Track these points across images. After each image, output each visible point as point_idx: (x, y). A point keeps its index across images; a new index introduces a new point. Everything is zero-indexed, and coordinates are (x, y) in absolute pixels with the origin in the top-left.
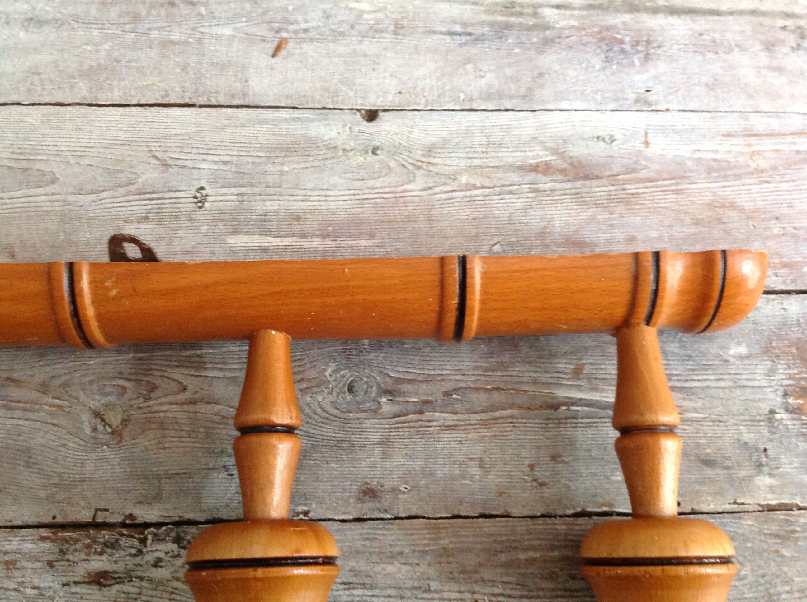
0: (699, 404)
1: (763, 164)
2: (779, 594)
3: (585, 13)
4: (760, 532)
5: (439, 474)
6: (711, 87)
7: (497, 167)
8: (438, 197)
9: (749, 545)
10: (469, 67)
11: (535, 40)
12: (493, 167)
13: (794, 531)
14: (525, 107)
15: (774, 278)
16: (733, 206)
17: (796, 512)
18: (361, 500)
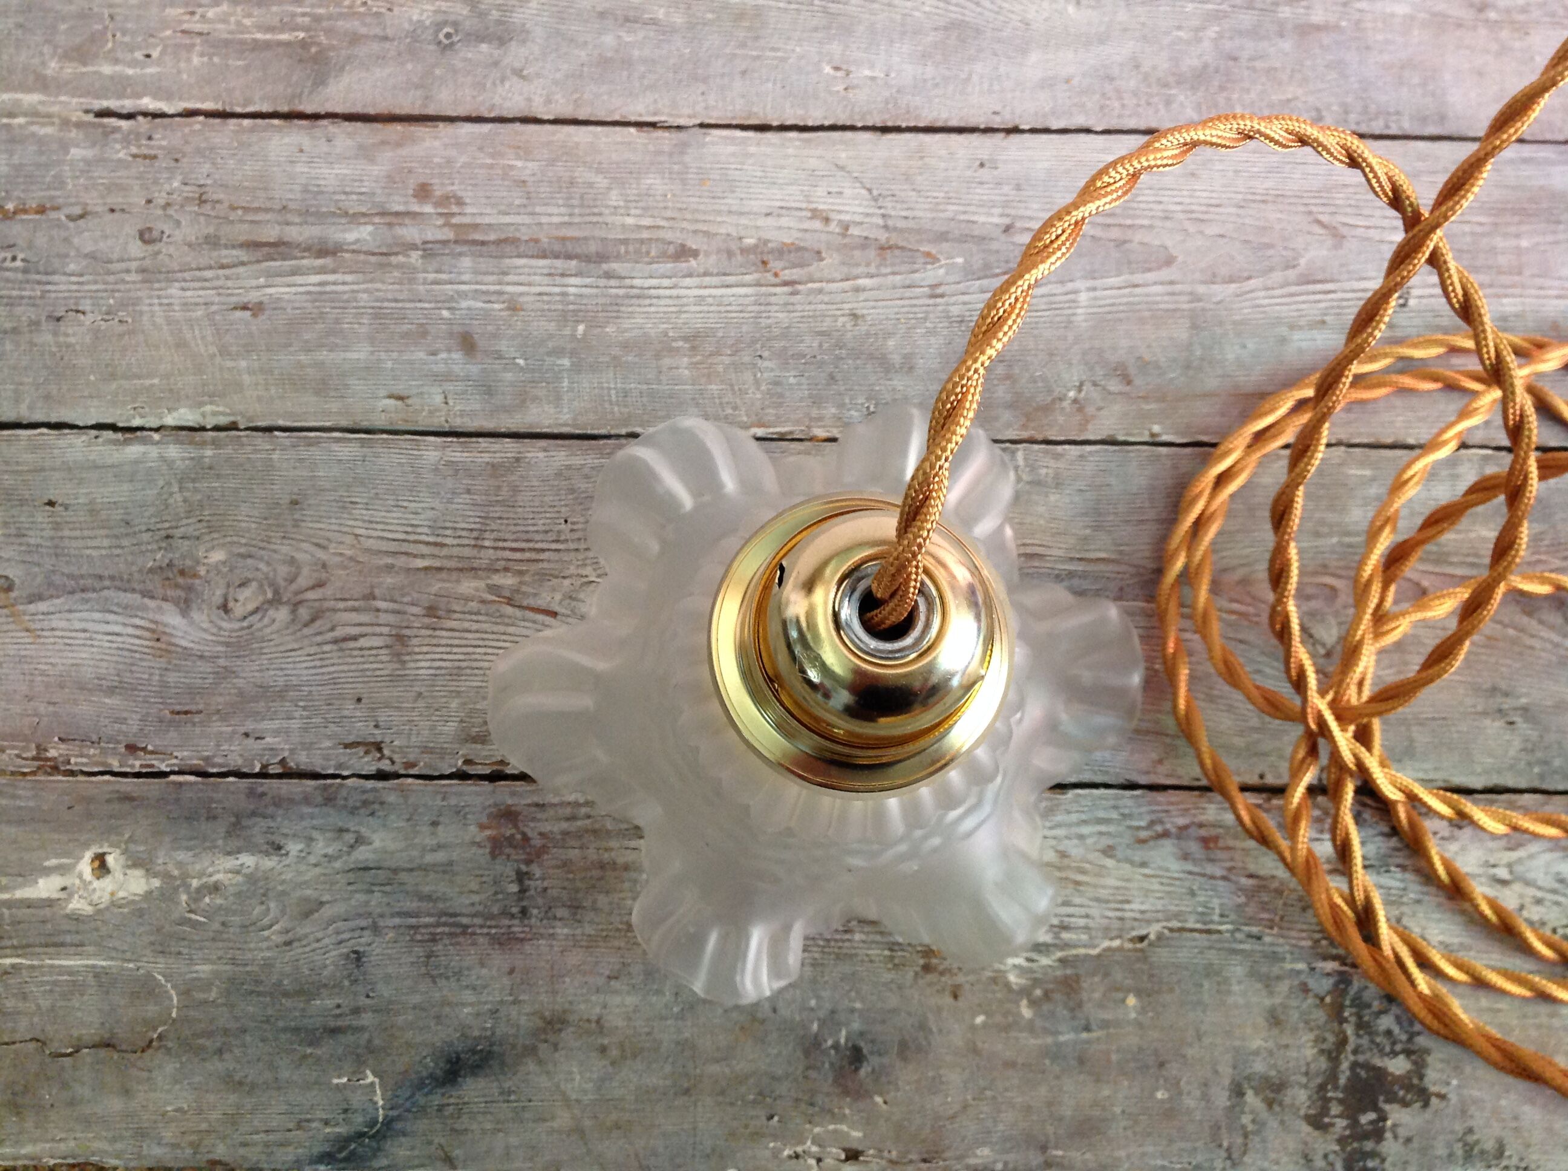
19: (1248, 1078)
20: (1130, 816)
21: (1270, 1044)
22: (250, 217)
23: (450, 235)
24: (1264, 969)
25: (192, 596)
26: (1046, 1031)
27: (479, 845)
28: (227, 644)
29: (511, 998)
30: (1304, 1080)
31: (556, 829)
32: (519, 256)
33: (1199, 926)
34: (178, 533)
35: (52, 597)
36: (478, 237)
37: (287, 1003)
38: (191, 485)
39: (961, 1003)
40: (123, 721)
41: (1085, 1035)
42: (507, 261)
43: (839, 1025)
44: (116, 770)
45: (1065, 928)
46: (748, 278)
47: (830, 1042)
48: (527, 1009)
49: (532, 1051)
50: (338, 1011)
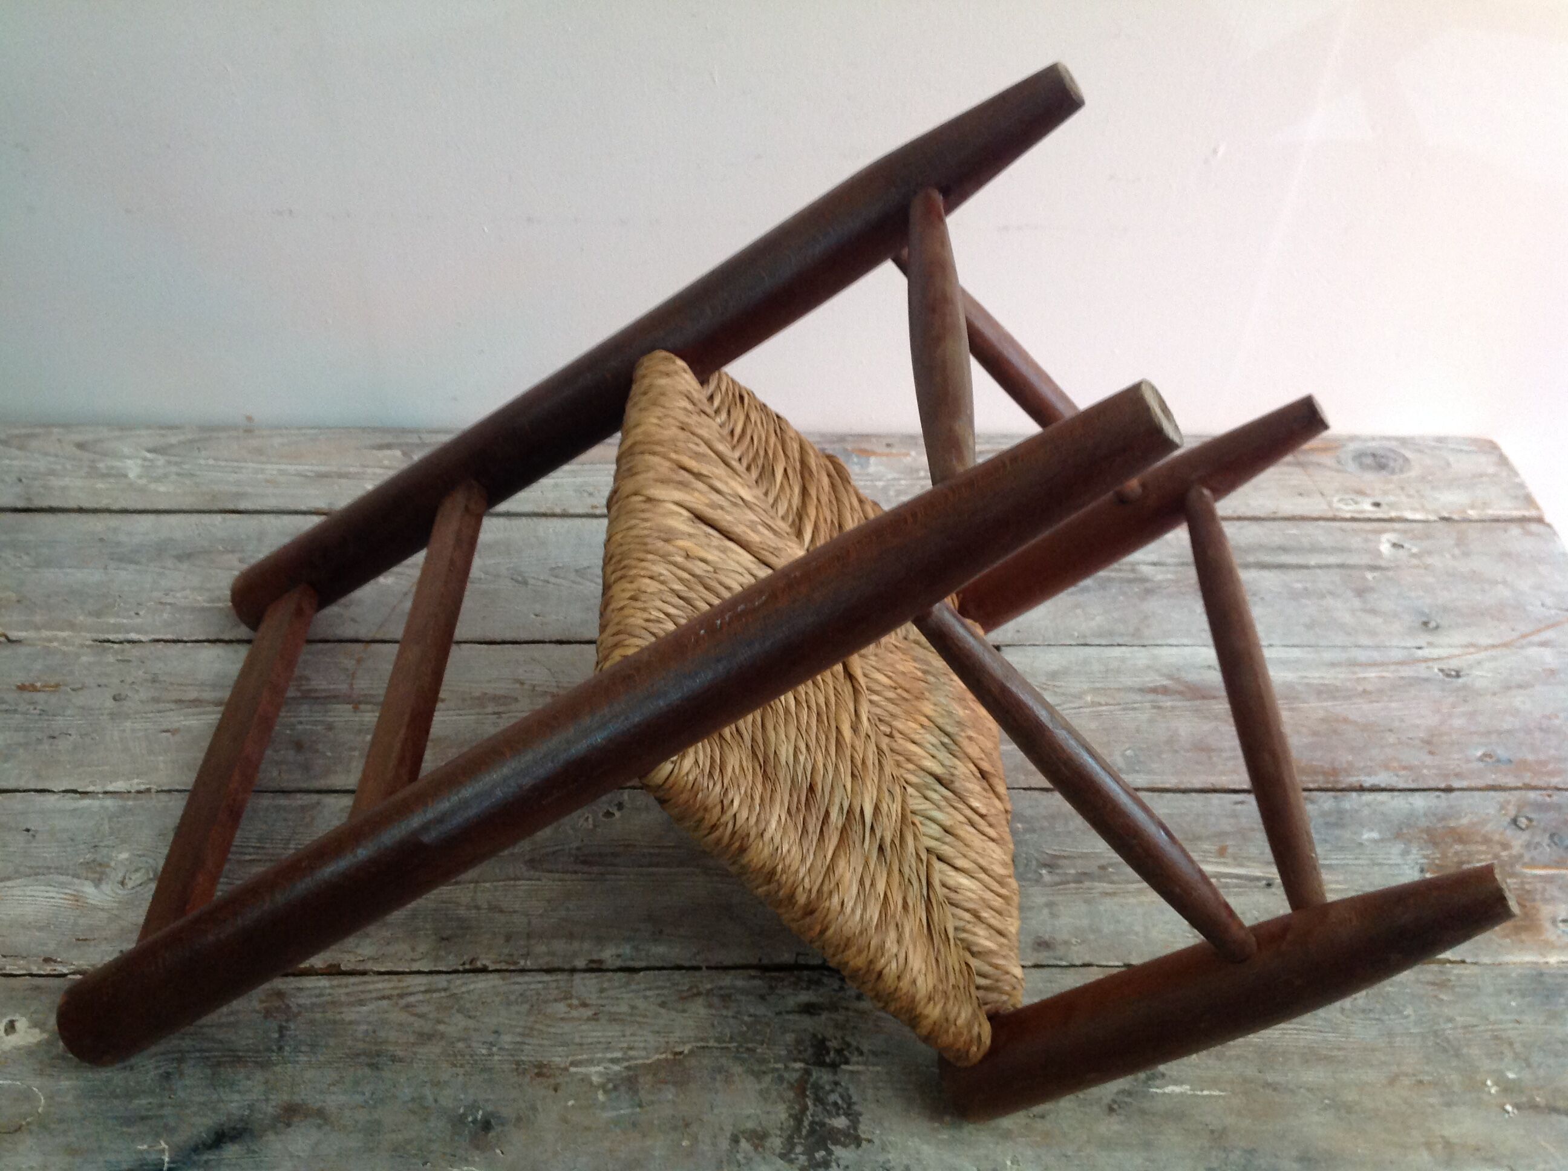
0: (1341, 878)
1: (1369, 687)
2: (1444, 1030)
3: (1180, 569)
4: (1418, 981)
5: (1106, 931)
6: (1310, 627)
7: (1119, 689)
8: (1067, 712)
9: (1408, 990)
10: (1079, 611)
11: (1137, 590)
12: (1116, 689)
13: (1449, 980)
14: (1136, 642)
15: (1395, 779)
16: (1346, 720)
17: (1448, 965)
18: (1034, 950)
19: (743, 1132)
20: (678, 984)
21: (759, 1112)
22: (182, 688)
23: (299, 694)
24: (756, 1068)
25: (104, 877)
26: (614, 1109)
27: (257, 1012)
28: (120, 902)
29: (264, 1097)
30: (779, 1133)
31: (308, 1002)
32: (338, 704)
33: (716, 1045)
34: (101, 844)
35: (16, 878)
36: (317, 695)
37: (116, 1102)
38: (115, 819)
39: (559, 1093)
40: (46, 944)
41: (638, 1110)
42: (329, 706)
43: (479, 1108)
44: (35, 972)
45: (631, 1048)
46: (473, 711)
47: (470, 1119)
48: (274, 1104)
49: (273, 1127)
50: (149, 1106)
